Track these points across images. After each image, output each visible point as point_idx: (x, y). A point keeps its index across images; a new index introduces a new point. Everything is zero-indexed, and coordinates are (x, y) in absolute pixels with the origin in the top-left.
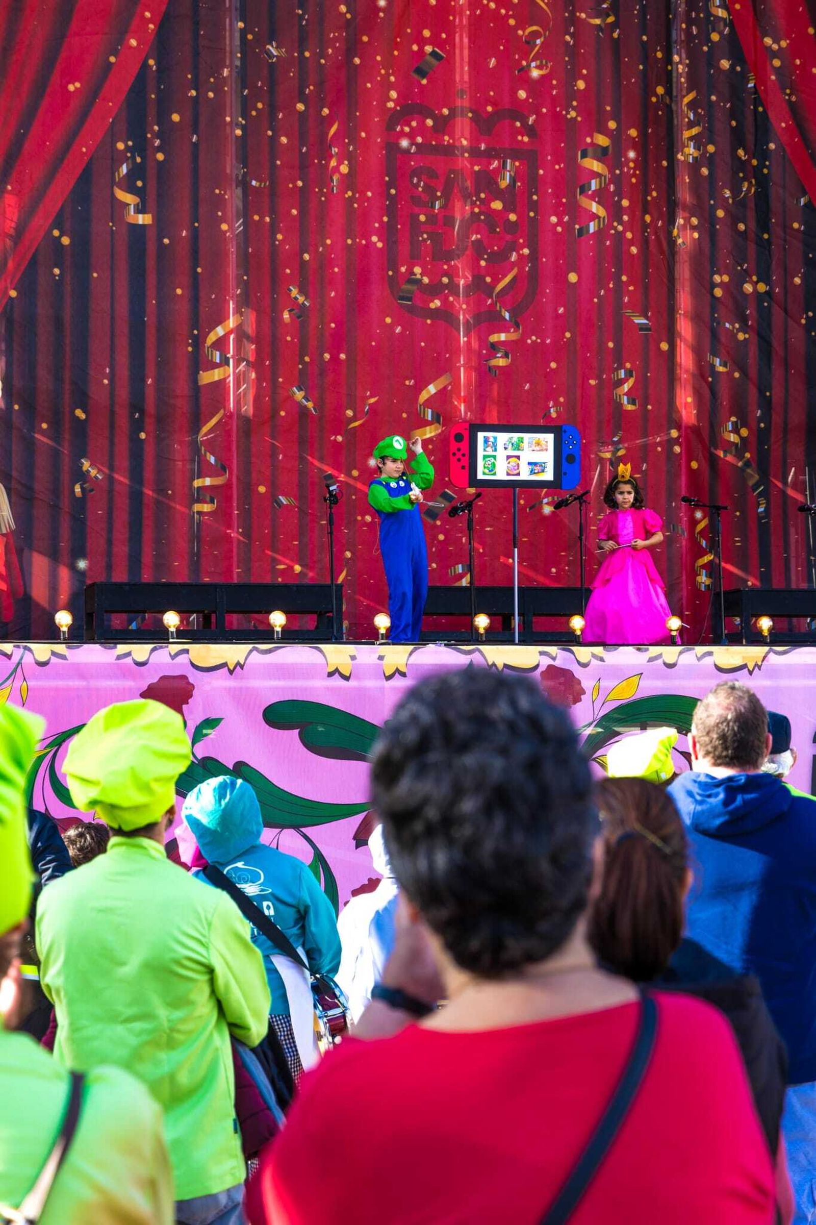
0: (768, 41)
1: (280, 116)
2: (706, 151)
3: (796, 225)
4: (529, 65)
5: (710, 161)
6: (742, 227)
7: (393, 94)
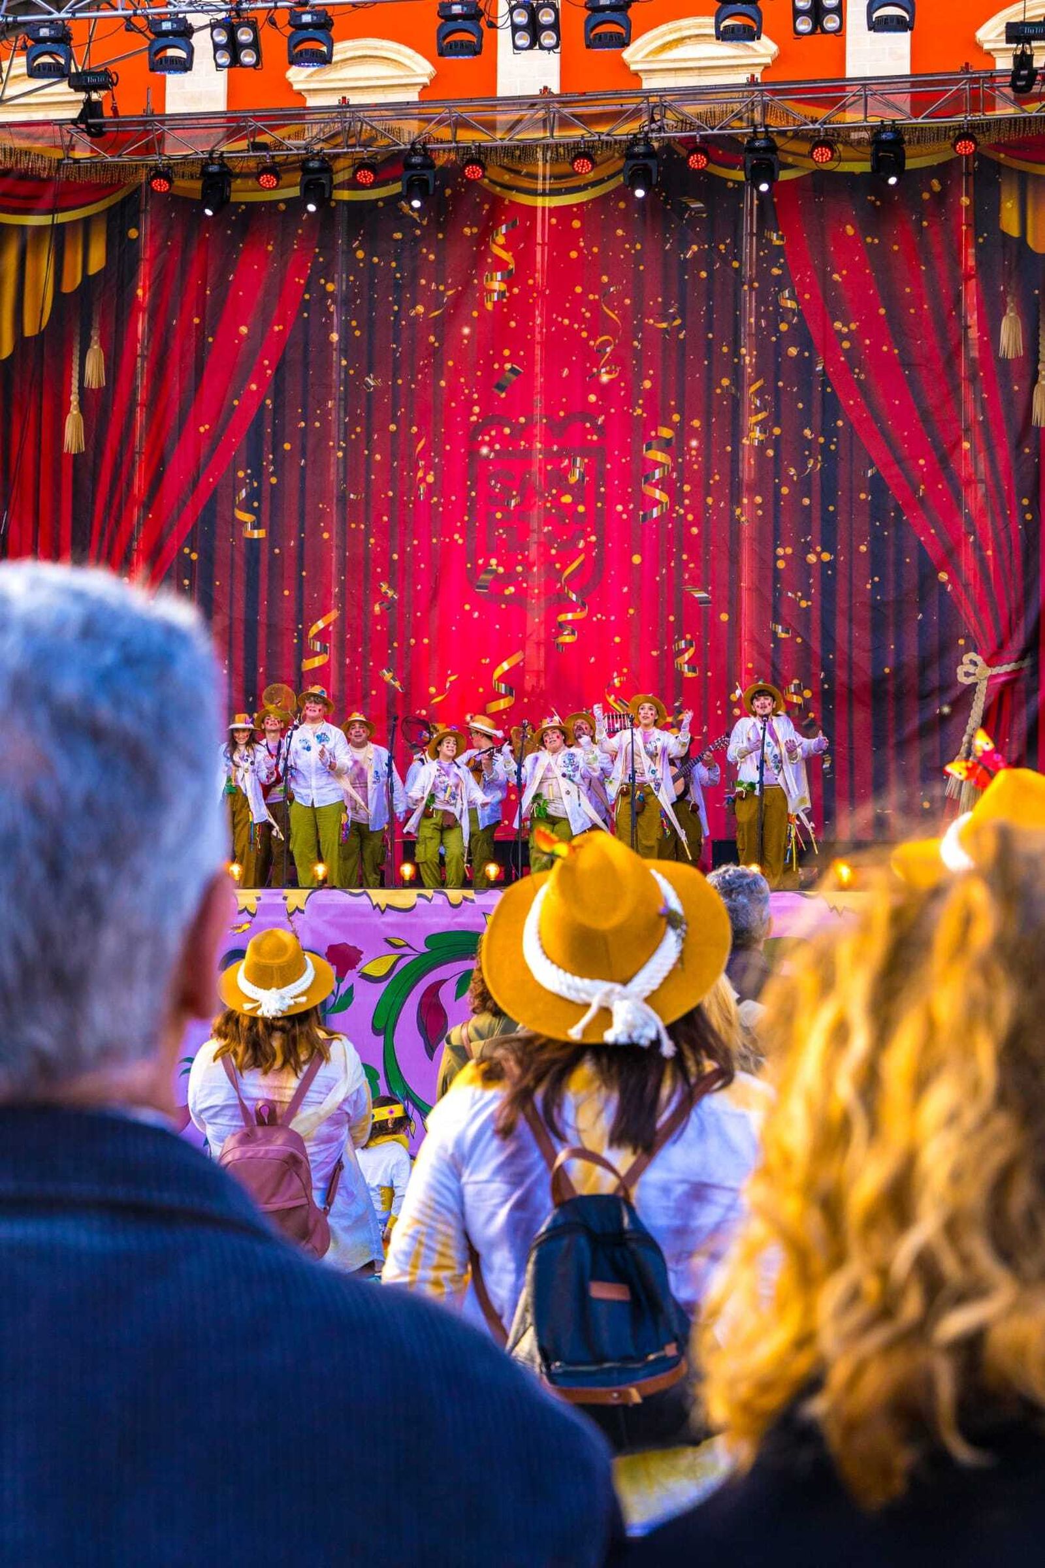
0: (838, 325)
1: (376, 437)
2: (772, 434)
3: (863, 496)
4: (599, 371)
5: (776, 443)
6: (806, 501)
7: (476, 409)
